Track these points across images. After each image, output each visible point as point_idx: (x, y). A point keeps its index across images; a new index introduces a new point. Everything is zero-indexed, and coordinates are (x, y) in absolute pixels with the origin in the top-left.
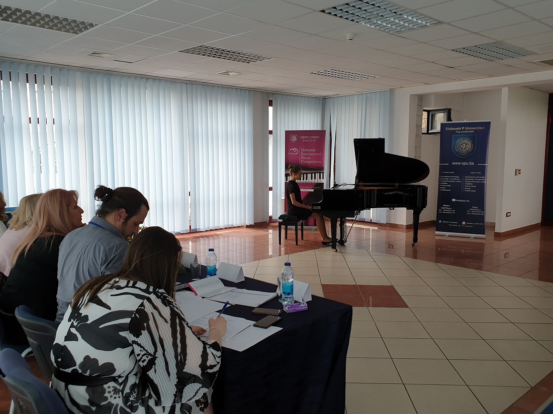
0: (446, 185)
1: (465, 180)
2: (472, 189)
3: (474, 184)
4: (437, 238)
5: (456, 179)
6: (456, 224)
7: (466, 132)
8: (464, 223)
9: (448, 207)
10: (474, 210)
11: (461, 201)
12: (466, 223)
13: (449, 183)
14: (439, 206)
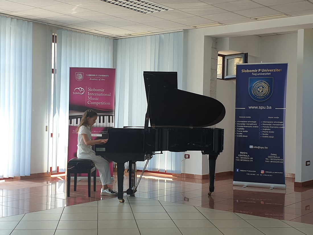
0: (242, 130)
1: (262, 126)
2: (270, 134)
3: (272, 130)
4: (234, 188)
5: (253, 124)
6: (254, 173)
7: (263, 74)
8: (262, 172)
9: (245, 154)
10: (273, 158)
11: (259, 147)
12: (265, 172)
13: (246, 129)
14: (237, 153)
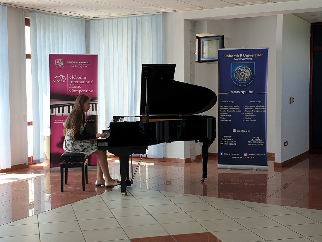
0: (226, 115)
1: (245, 110)
2: (252, 118)
3: (254, 113)
5: (236, 109)
6: (237, 156)
7: (245, 59)
8: (246, 154)
9: (229, 138)
10: (255, 141)
11: (242, 131)
12: (248, 154)
13: (229, 113)
14: (220, 137)
